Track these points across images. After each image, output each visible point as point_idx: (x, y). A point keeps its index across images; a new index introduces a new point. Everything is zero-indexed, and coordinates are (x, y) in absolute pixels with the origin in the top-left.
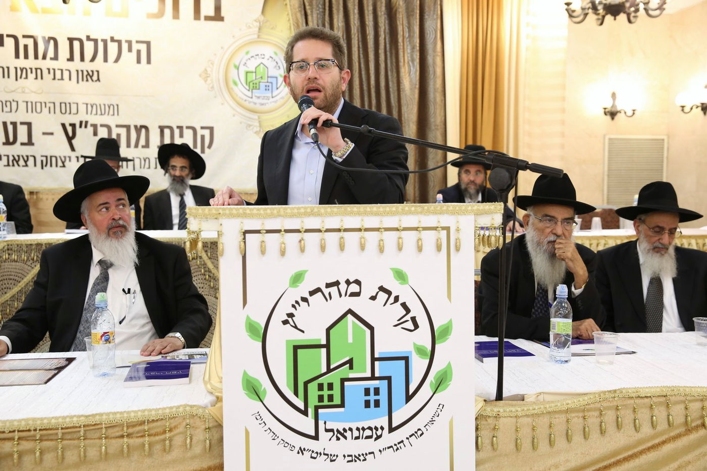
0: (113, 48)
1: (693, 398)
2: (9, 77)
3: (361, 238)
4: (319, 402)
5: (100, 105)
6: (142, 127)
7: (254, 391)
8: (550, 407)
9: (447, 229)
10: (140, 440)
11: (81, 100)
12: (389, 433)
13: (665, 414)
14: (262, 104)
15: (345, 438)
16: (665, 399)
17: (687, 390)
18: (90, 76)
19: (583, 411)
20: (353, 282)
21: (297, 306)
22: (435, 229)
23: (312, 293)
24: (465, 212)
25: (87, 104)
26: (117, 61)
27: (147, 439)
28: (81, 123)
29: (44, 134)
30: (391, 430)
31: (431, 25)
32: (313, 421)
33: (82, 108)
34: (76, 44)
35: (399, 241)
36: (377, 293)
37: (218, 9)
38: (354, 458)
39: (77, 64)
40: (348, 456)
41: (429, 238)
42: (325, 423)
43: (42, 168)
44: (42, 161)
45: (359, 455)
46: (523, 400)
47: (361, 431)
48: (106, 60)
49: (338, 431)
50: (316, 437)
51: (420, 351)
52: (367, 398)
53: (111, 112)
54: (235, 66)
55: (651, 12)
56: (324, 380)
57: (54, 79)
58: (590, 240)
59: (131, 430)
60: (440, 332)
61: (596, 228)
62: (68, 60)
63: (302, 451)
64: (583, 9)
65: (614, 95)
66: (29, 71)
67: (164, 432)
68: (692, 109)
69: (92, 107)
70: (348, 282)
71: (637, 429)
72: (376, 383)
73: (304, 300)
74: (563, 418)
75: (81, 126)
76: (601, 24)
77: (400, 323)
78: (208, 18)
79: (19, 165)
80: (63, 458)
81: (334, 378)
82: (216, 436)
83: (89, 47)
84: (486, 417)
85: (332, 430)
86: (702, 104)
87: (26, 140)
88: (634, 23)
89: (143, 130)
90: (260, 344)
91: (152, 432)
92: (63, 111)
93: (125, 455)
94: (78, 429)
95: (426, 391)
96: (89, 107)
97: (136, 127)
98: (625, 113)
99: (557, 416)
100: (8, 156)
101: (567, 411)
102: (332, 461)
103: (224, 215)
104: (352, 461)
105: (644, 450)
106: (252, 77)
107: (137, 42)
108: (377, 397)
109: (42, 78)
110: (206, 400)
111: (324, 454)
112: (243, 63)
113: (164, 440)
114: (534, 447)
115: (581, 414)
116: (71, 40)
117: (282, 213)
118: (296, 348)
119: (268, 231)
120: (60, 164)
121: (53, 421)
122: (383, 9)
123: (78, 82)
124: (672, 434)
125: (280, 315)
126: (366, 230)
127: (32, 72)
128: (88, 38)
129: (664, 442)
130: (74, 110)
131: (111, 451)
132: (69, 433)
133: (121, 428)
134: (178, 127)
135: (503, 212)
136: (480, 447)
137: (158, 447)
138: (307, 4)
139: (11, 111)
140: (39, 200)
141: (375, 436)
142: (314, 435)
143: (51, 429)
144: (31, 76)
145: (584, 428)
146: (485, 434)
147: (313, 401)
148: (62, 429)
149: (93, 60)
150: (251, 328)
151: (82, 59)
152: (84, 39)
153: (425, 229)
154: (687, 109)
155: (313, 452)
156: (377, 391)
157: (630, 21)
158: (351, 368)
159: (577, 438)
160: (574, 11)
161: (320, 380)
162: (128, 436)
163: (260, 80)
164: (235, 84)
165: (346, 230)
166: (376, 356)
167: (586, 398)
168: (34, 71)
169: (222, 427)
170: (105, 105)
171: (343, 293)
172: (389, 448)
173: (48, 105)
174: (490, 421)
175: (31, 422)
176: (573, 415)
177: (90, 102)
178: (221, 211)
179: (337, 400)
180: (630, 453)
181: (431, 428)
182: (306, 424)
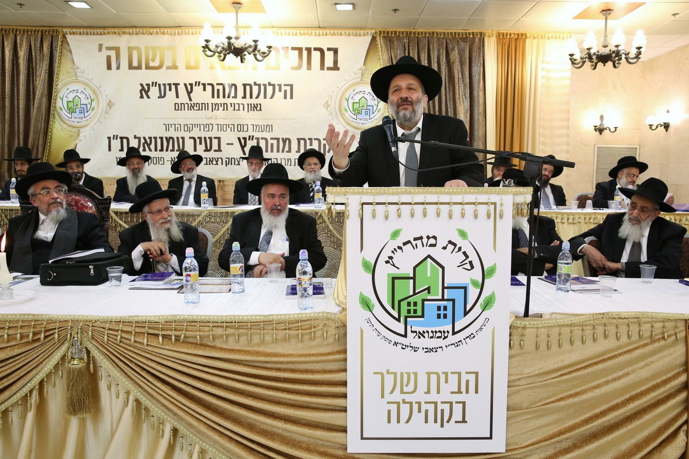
0: (270, 89)
1: (657, 320)
2: (208, 110)
3: (437, 209)
4: (408, 313)
5: (261, 125)
6: (286, 139)
7: (367, 305)
8: (561, 322)
9: (495, 204)
10: (297, 332)
11: (250, 123)
12: (453, 335)
13: (637, 329)
14: (363, 124)
15: (424, 337)
16: (638, 320)
17: (653, 314)
18: (256, 107)
19: (582, 326)
20: (432, 237)
21: (395, 252)
22: (486, 203)
23: (405, 244)
24: (507, 193)
25: (253, 125)
26: (272, 98)
27: (300, 331)
28: (250, 137)
29: (228, 144)
30: (454, 333)
31: (476, 70)
32: (403, 326)
33: (251, 127)
34: (248, 88)
35: (462, 211)
36: (447, 245)
37: (336, 62)
38: (429, 350)
39: (248, 100)
40: (426, 348)
41: (482, 209)
42: (411, 327)
43: (226, 166)
44: (226, 161)
45: (433, 348)
46: (541, 317)
47: (434, 333)
48: (265, 97)
49: (419, 332)
50: (405, 336)
51: (474, 283)
52: (439, 312)
53: (268, 130)
54: (346, 99)
55: (630, 60)
56: (411, 300)
57: (234, 110)
58: (585, 215)
59: (290, 326)
60: (488, 272)
61: (589, 207)
62: (243, 98)
63: (396, 344)
64: (582, 58)
65: (602, 117)
66: (220, 105)
67: (311, 328)
68: (657, 127)
69: (256, 127)
70: (428, 237)
71: (618, 339)
72: (445, 303)
73: (400, 248)
74: (568, 329)
75: (249, 140)
76: (595, 69)
77: (462, 264)
78: (329, 69)
79: (213, 164)
80: (251, 340)
81: (418, 298)
82: (342, 332)
83: (255, 89)
84: (516, 328)
85: (415, 332)
86: (665, 123)
87: (217, 149)
88: (618, 68)
89: (287, 141)
90: (371, 275)
91: (304, 328)
92: (239, 130)
93: (287, 340)
94: (260, 323)
95: (478, 309)
96: (255, 126)
97: (283, 139)
98: (610, 130)
99: (564, 328)
100: (207, 158)
101: (571, 325)
102: (415, 351)
103: (350, 192)
104: (428, 352)
105: (622, 353)
106: (356, 106)
107: (285, 85)
108: (445, 312)
109: (227, 110)
110: (336, 310)
111: (410, 347)
112: (351, 97)
113: (311, 333)
114: (548, 348)
115: (580, 328)
116: (245, 85)
117: (386, 192)
118: (394, 279)
119: (378, 204)
120: (237, 163)
121: (245, 317)
122: (444, 60)
123: (248, 112)
124: (642, 343)
125: (384, 257)
126: (441, 204)
127: (221, 106)
128: (255, 84)
129: (636, 348)
130: (245, 129)
131: (279, 337)
132: (254, 325)
133: (284, 324)
134: (309, 139)
135: (532, 193)
136: (512, 347)
137: (307, 337)
138: (393, 58)
139: (209, 131)
140: (224, 186)
141: (443, 337)
142: (404, 334)
143: (244, 322)
144: (221, 109)
145: (583, 337)
146: (516, 338)
147: (404, 313)
148: (250, 322)
149: (257, 97)
150: (366, 265)
151: (251, 97)
152: (253, 84)
153: (480, 203)
154: (654, 127)
155: (403, 345)
156: (445, 308)
157: (615, 67)
158: (429, 293)
159: (578, 343)
160: (575, 60)
161: (409, 300)
162: (288, 329)
163: (362, 108)
164: (346, 111)
165: (428, 204)
166: (446, 285)
167: (584, 317)
168: (223, 105)
169: (346, 326)
170: (264, 125)
171: (425, 245)
172: (452, 345)
173: (230, 126)
174: (519, 330)
175: (232, 317)
176: (575, 328)
177: (255, 123)
178: (348, 190)
179: (419, 313)
180: (612, 354)
181: (480, 333)
182: (399, 327)
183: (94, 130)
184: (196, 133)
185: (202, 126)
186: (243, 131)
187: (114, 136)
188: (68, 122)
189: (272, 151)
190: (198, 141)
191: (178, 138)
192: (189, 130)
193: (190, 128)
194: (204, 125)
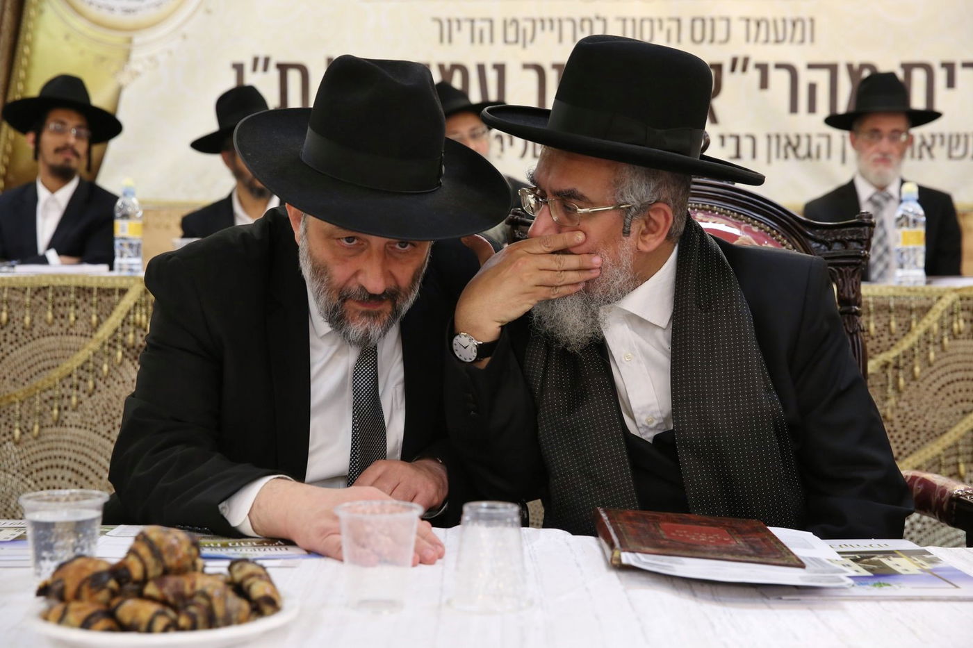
5: (775, 22)
6: (863, 66)
11: (736, 11)
25: (748, 20)
28: (734, 61)
33: (738, 29)
53: (798, 36)
69: (758, 24)
75: (733, 69)
92: (698, 36)
96: (752, 25)
97: (850, 67)
130: (720, 34)
134: (944, 65)
170: (784, 21)
173: (666, 25)
177: (755, 14)
183: (184, 37)
185: (568, 27)
186: (712, 41)
187: (256, 60)
188: (93, 11)
189: (812, 108)
190: (552, 76)
191: (481, 69)
192: (522, 39)
193: (525, 31)
194: (573, 21)
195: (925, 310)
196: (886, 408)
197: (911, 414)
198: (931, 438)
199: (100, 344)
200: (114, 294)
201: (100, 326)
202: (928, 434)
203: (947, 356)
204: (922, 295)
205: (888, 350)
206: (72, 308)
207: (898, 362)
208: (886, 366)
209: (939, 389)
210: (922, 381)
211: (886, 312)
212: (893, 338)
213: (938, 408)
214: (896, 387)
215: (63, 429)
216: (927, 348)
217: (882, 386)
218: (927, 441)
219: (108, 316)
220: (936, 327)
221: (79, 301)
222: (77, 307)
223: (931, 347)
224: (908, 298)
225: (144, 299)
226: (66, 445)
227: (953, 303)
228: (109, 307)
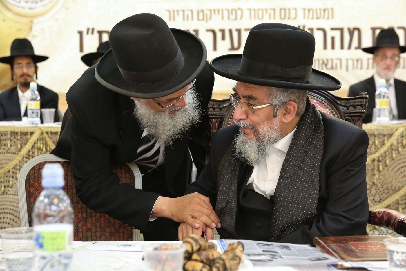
5: (316, 10)
6: (355, 29)
11: (299, 5)
25: (305, 9)
33: (300, 13)
53: (326, 16)
69: (309, 11)
89: (356, 33)
92: (283, 16)
97: (349, 29)
130: (293, 15)
139: (236, 19)
170: (320, 9)
173: (269, 11)
177: (308, 6)
183: (56, 20)
184: (217, 24)
185: (226, 13)
186: (289, 18)
187: (88, 30)
188: (15, 9)
189: (333, 47)
190: (219, 35)
192: (205, 18)
193: (207, 15)
194: (228, 11)
195: (390, 135)
196: (374, 179)
197: (385, 182)
198: (395, 192)
199: (22, 157)
200: (28, 134)
201: (22, 149)
202: (393, 190)
203: (401, 155)
204: (389, 129)
205: (375, 153)
206: (9, 141)
207: (379, 159)
208: (374, 160)
209: (397, 170)
210: (390, 167)
211: (373, 137)
212: (377, 148)
213: (397, 179)
214: (378, 170)
215: (7, 196)
216: (392, 152)
217: (372, 169)
218: (393, 193)
219: (25, 144)
220: (395, 143)
221: (12, 138)
222: (11, 141)
223: (394, 152)
224: (383, 130)
225: (41, 137)
226: (8, 203)
227: (403, 132)
228: (25, 141)
